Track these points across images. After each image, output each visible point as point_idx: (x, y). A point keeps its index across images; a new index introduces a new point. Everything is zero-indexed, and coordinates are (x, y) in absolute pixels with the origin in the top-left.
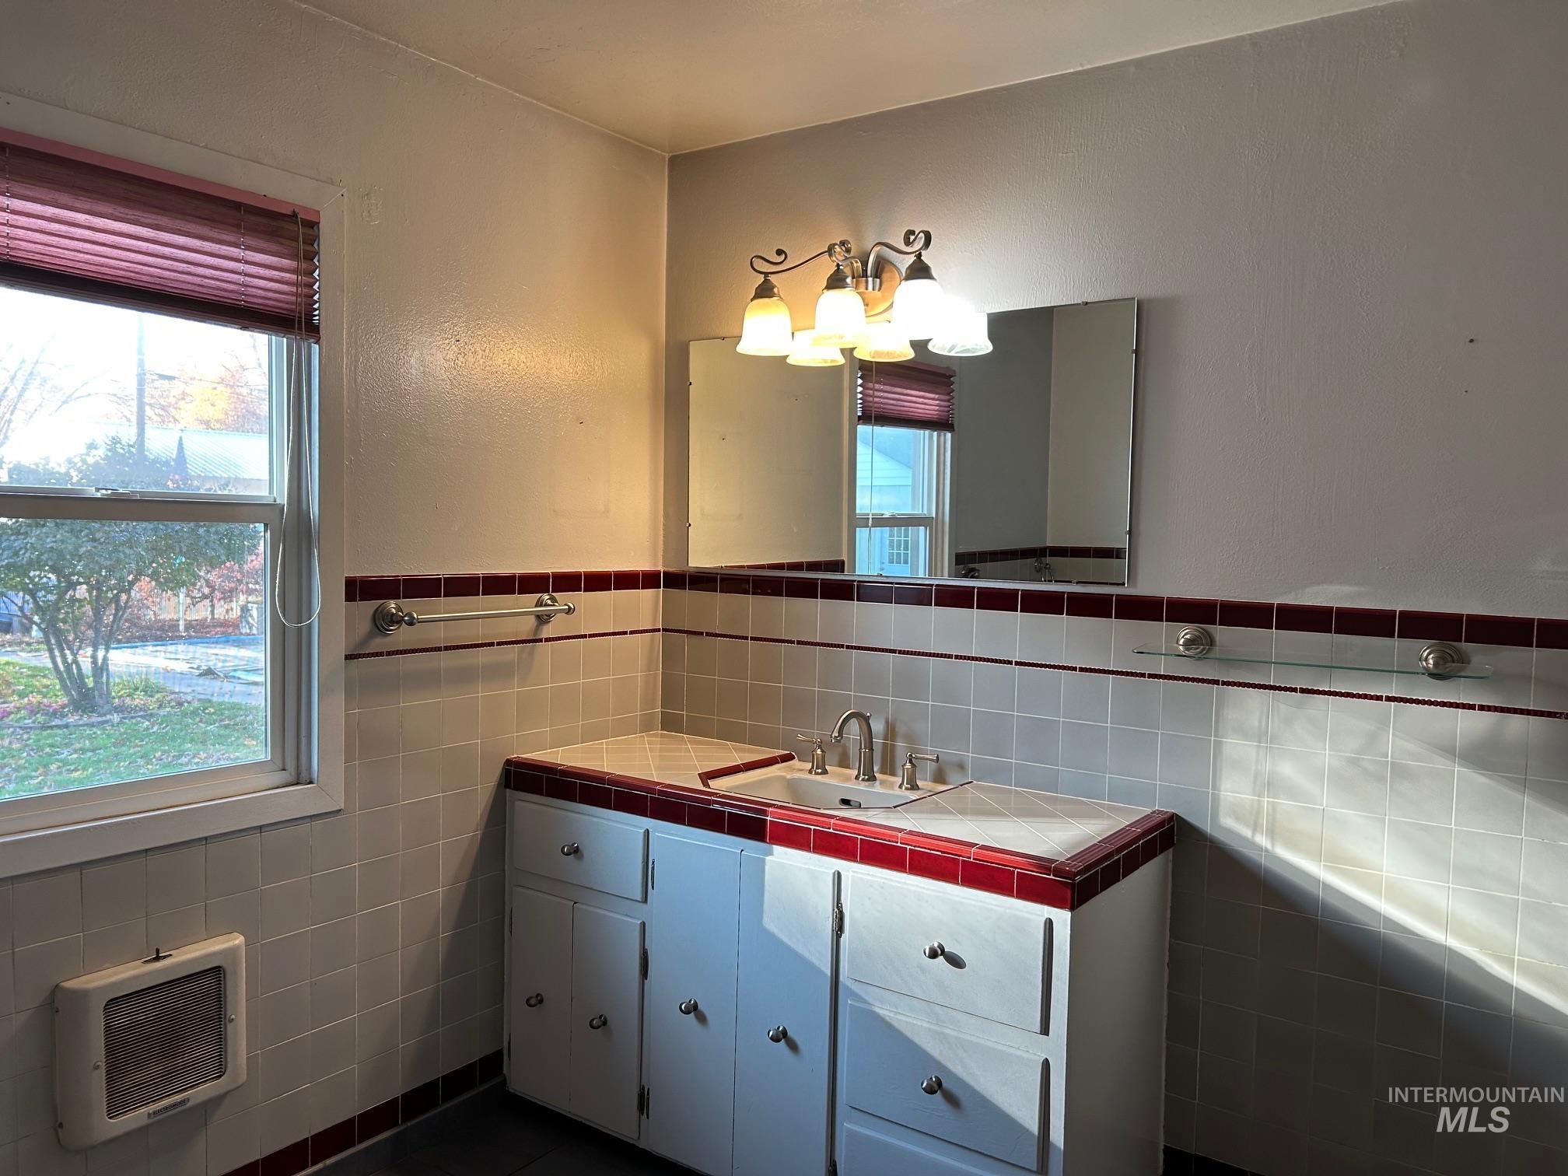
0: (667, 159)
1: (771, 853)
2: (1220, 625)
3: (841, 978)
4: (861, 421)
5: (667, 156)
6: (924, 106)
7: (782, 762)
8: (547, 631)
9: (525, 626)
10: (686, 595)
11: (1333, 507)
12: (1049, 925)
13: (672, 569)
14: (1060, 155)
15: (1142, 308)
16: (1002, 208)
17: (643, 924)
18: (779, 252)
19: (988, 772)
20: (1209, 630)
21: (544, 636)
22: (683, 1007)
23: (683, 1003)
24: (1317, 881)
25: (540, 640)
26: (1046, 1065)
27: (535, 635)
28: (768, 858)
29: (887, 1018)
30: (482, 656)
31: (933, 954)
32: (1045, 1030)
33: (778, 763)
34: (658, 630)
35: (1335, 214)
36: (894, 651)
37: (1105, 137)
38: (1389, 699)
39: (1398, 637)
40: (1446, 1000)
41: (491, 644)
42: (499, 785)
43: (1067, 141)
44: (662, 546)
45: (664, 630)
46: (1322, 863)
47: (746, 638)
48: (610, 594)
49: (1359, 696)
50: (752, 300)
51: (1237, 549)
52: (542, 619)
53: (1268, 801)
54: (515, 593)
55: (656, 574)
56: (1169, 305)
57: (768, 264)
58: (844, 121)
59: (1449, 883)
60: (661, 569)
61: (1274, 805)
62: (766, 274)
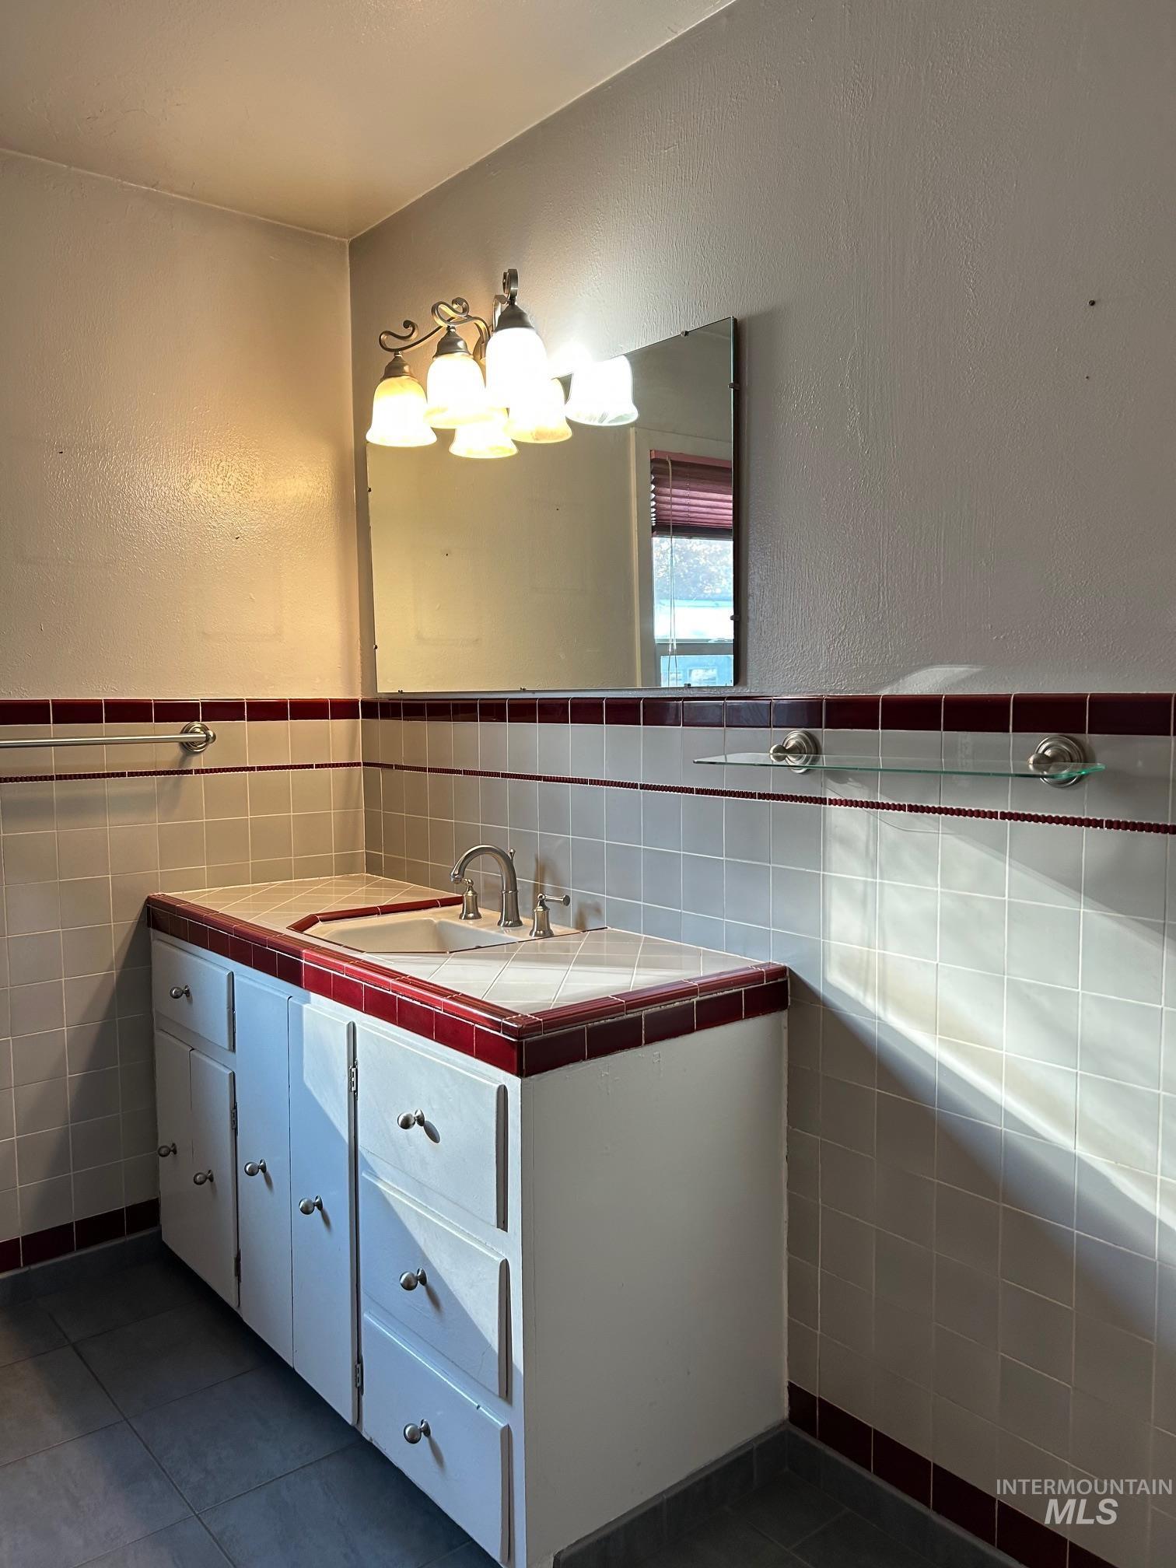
0: (348, 246)
1: (308, 1001)
2: (826, 728)
3: (359, 1148)
4: (655, 532)
5: (347, 241)
6: (543, 125)
7: (442, 906)
8: (196, 762)
9: (170, 755)
10: (380, 724)
11: (942, 562)
12: (502, 1093)
13: (369, 697)
14: (662, 151)
15: (738, 327)
16: (614, 233)
17: (233, 1076)
18: (407, 324)
19: (623, 917)
20: (812, 733)
21: (193, 767)
22: (247, 1169)
23: (247, 1165)
24: (932, 1060)
25: (190, 772)
26: (505, 1267)
27: (181, 765)
28: (305, 1006)
29: (387, 1196)
30: (111, 786)
31: (406, 1124)
32: (503, 1224)
33: (438, 906)
34: (358, 764)
35: (936, 158)
36: (539, 778)
37: (703, 118)
38: (1004, 816)
39: (1013, 731)
40: (1077, 1230)
41: (123, 775)
42: (139, 923)
43: (668, 132)
44: (360, 673)
45: (365, 764)
46: (938, 1036)
47: (424, 770)
48: (287, 723)
49: (971, 813)
50: (382, 380)
51: (843, 628)
52: (188, 748)
53: (879, 953)
54: (152, 721)
55: (353, 704)
56: (769, 318)
57: (396, 339)
58: (478, 163)
59: (1076, 1068)
60: (359, 697)
61: (883, 957)
62: (396, 351)
